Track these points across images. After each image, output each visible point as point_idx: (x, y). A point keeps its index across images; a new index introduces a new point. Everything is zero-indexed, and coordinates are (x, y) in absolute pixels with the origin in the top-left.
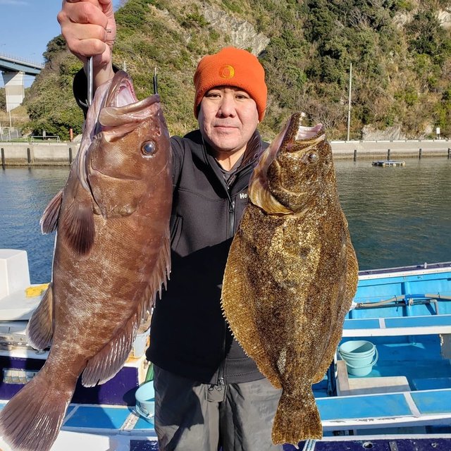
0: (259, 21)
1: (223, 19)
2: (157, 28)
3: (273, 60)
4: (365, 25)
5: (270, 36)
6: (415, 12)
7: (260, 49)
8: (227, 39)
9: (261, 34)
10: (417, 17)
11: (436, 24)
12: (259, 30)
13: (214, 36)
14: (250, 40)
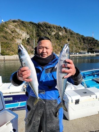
0: (27, 32)
1: (20, 31)
2: (6, 32)
3: (31, 40)
4: (47, 34)
5: (30, 35)
6: (56, 32)
7: (28, 38)
8: (21, 35)
9: (28, 35)
10: (56, 33)
11: (59, 35)
12: (28, 34)
13: (19, 34)
14: (26, 36)
